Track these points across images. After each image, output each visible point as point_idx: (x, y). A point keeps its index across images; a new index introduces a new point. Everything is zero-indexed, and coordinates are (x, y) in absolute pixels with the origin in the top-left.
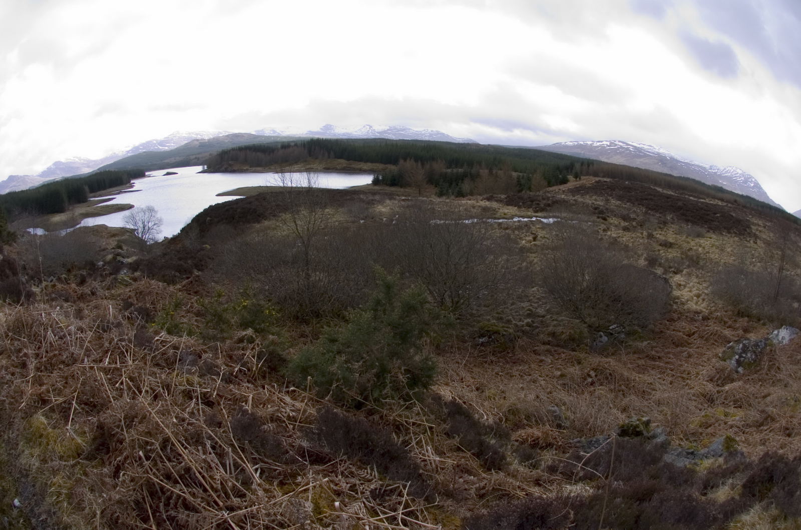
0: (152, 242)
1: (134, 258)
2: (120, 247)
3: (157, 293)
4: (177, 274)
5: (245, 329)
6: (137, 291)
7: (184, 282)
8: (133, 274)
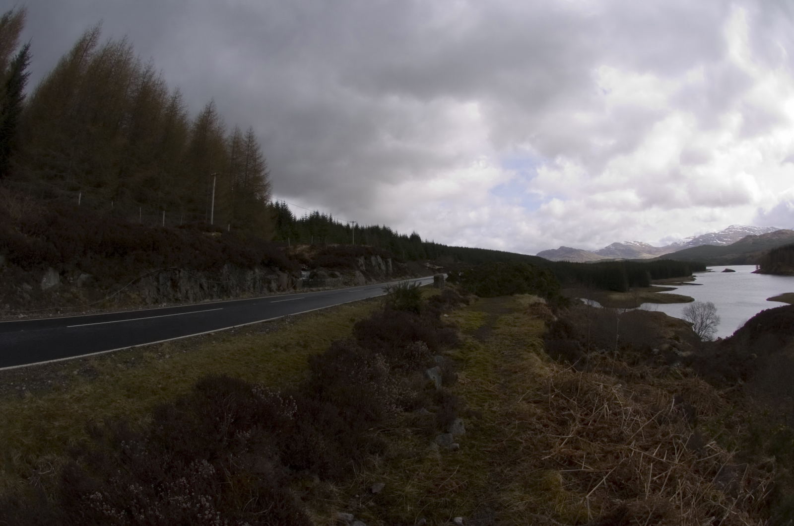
0: (706, 340)
1: (689, 353)
2: (677, 339)
3: (702, 394)
4: (724, 379)
5: (770, 456)
6: (685, 387)
7: (728, 389)
8: (685, 368)
